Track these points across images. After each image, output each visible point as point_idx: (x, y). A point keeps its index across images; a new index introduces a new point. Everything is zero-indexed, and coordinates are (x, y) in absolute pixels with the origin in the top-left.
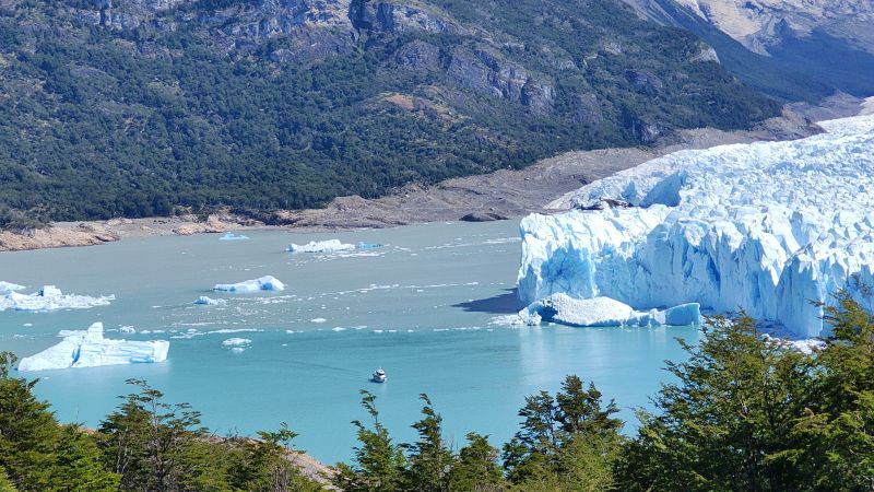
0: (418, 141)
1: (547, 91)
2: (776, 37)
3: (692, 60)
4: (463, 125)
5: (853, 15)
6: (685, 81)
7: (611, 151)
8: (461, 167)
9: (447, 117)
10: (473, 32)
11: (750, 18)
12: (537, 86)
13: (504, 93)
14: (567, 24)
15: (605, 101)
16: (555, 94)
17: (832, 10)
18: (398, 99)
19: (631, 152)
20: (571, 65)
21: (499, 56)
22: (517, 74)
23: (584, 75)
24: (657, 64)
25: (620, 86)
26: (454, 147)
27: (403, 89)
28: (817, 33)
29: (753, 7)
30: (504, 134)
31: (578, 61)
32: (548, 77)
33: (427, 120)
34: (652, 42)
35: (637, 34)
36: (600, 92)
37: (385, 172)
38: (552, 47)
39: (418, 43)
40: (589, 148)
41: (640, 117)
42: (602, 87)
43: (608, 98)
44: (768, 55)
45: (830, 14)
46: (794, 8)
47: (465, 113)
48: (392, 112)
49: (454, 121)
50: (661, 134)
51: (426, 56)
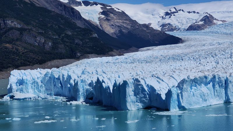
0: (13, 56)
1: (50, 44)
2: (119, 33)
3: (90, 37)
4: (26, 53)
5: (138, 28)
6: (88, 42)
7: (67, 60)
8: (25, 64)
9: (21, 50)
10: (29, 28)
11: (113, 28)
12: (47, 42)
13: (38, 44)
14: (57, 26)
15: (66, 47)
16: (52, 44)
17: (133, 27)
18: (8, 45)
19: (72, 60)
20: (57, 37)
21: (37, 34)
22: (42, 39)
23: (61, 40)
24: (81, 38)
25: (70, 43)
26: (23, 58)
27: (9, 42)
28: (129, 32)
29: (113, 26)
30: (37, 55)
31: (59, 36)
32: (51, 40)
33: (16, 51)
34: (80, 32)
35: (76, 30)
36: (65, 44)
37: (2, 65)
38: (52, 32)
39: (14, 30)
40: (61, 59)
41: (75, 51)
42: (66, 43)
43: (67, 46)
44: (117, 38)
45: (132, 28)
46: (124, 26)
47: (27, 49)
48: (6, 49)
49: (23, 51)
50: (81, 55)
51: (16, 34)
